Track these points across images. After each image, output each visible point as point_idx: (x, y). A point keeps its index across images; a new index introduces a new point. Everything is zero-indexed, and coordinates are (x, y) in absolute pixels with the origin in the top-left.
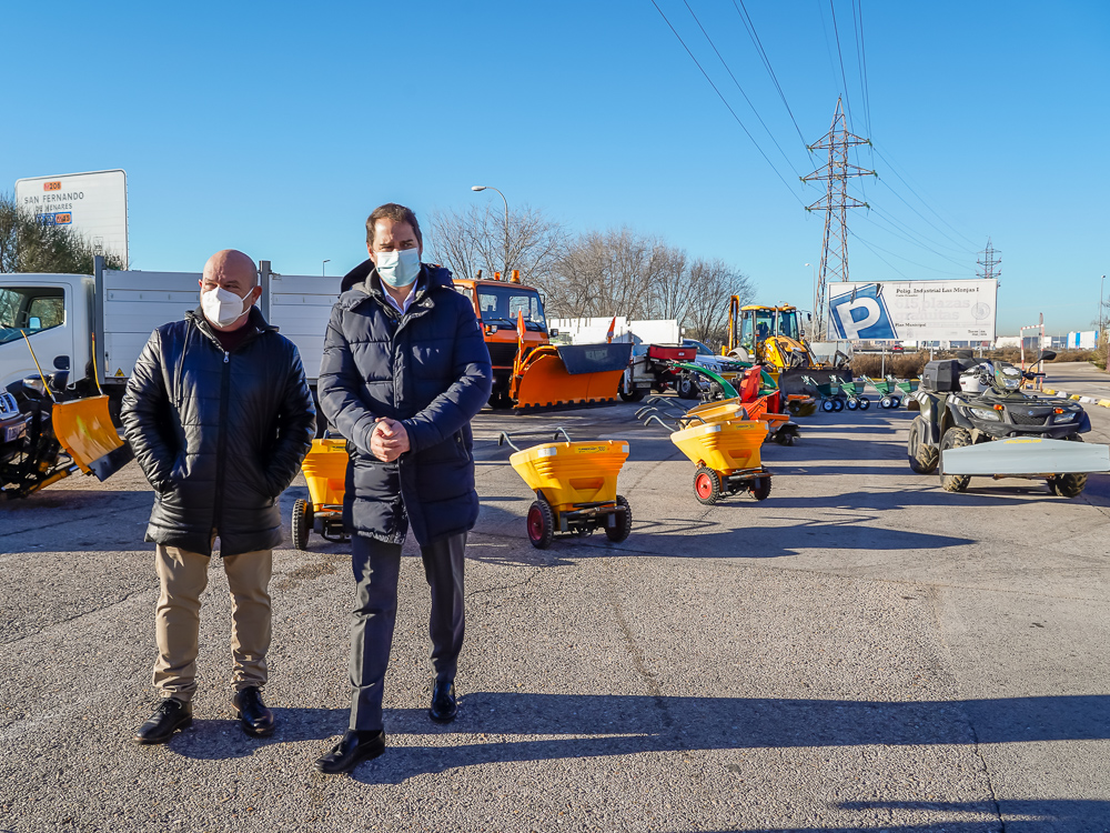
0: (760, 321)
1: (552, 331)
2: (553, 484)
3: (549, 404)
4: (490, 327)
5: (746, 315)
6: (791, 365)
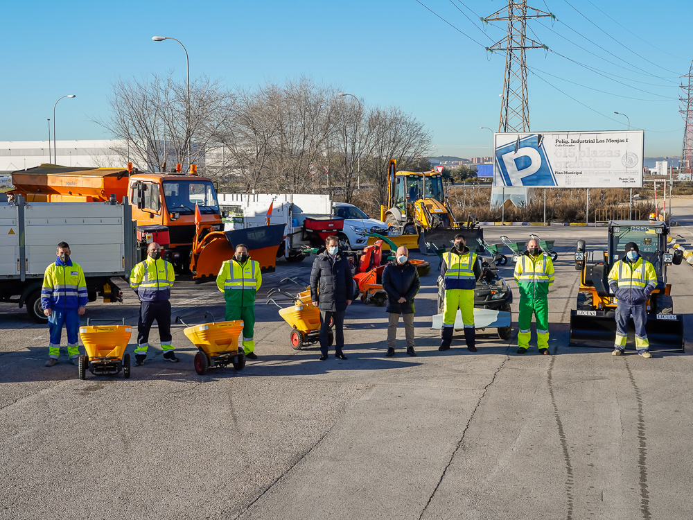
0: (412, 184)
2: (207, 343)
4: (174, 215)
5: (399, 180)
6: (432, 226)
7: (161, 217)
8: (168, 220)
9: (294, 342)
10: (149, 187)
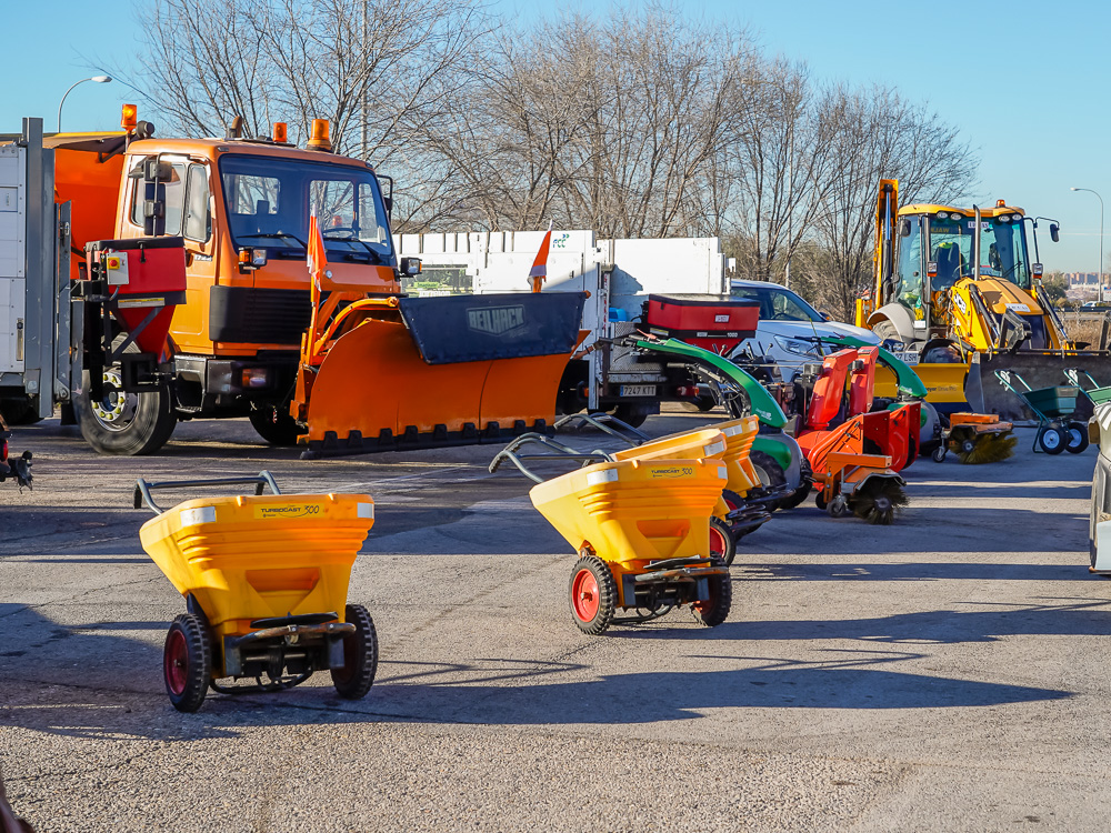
0: (943, 240)
1: (405, 262)
2: (211, 580)
3: (386, 433)
4: (250, 252)
5: (908, 225)
6: (1002, 345)
7: (211, 264)
8: (233, 272)
9: (584, 604)
10: (182, 174)
